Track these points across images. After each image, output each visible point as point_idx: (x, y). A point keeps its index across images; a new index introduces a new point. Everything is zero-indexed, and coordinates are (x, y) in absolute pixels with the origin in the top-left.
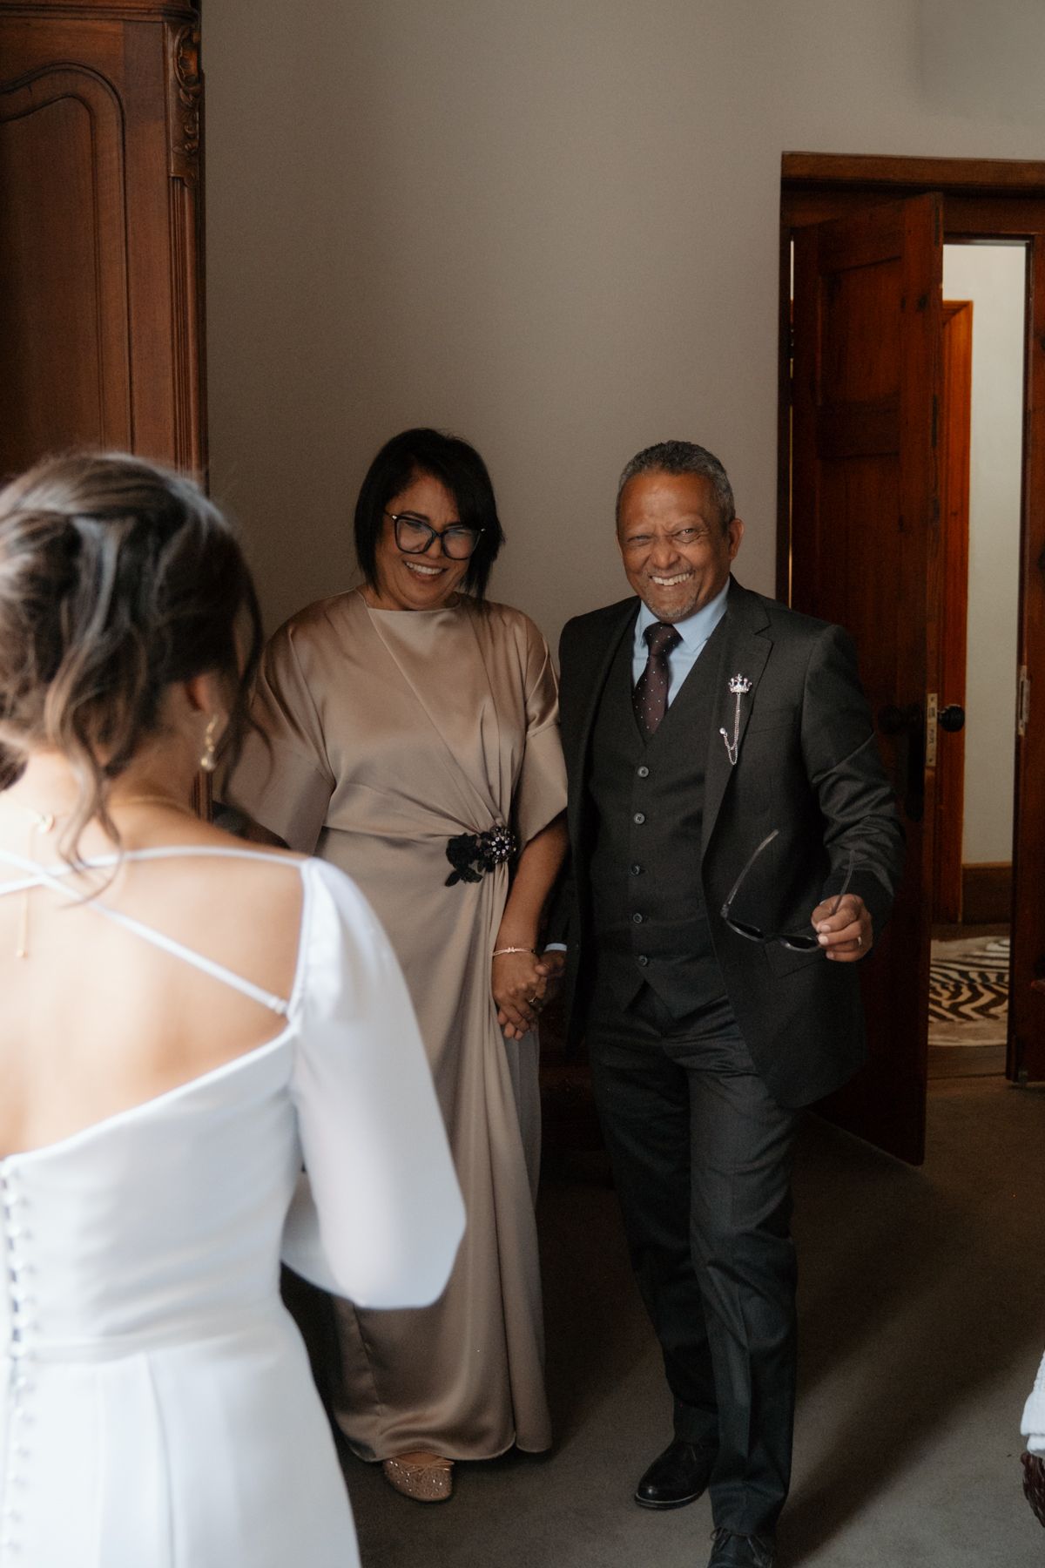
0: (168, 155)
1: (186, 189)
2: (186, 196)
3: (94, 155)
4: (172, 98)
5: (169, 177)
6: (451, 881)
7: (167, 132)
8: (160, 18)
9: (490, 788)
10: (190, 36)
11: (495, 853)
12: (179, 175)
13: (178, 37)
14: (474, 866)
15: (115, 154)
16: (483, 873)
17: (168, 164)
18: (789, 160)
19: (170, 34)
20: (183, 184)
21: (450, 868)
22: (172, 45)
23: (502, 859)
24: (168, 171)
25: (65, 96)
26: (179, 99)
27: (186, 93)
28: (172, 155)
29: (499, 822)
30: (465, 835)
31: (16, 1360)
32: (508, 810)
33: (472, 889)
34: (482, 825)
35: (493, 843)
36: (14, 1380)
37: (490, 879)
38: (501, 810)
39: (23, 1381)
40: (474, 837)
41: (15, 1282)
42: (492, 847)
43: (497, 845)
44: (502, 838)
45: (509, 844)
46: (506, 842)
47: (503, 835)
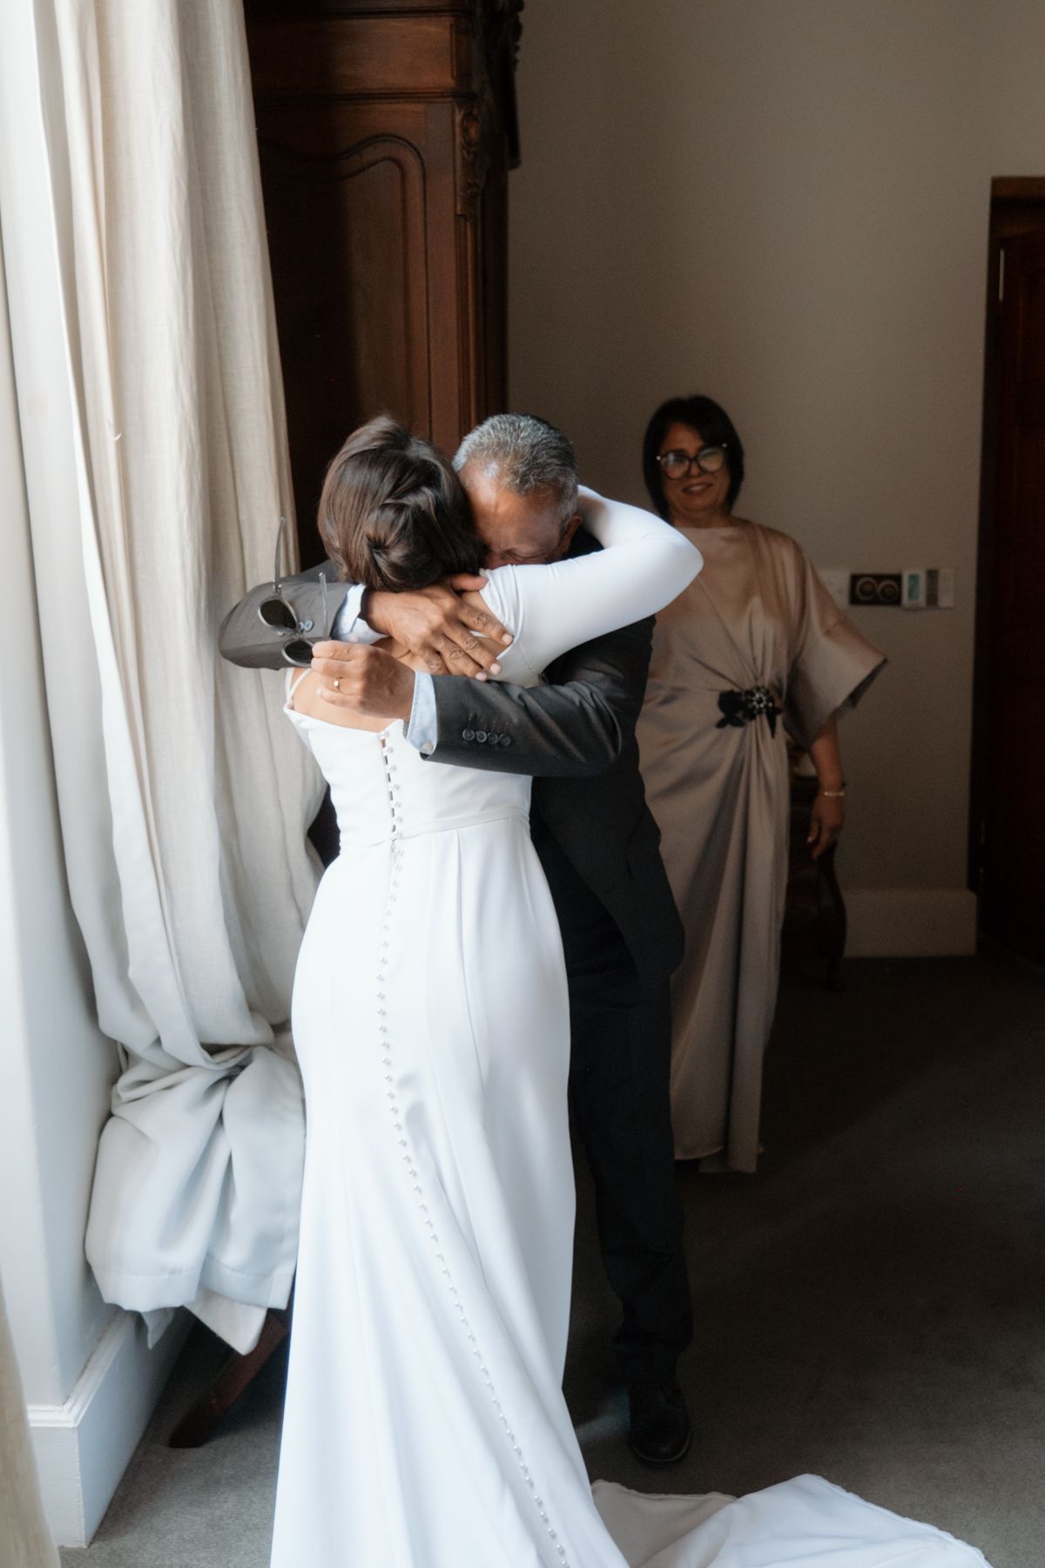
0: (455, 200)
1: (468, 223)
3: (404, 201)
4: (458, 156)
5: (456, 215)
6: (721, 724)
8: (450, 99)
9: (754, 659)
10: (471, 112)
11: (755, 706)
12: (463, 213)
13: (463, 112)
15: (418, 200)
16: (747, 721)
17: (455, 206)
18: (997, 183)
19: (457, 110)
20: (466, 220)
21: (720, 715)
22: (458, 118)
23: (760, 711)
24: (455, 210)
25: (384, 159)
26: (463, 158)
27: (469, 153)
28: (458, 198)
29: (759, 684)
30: (732, 692)
31: (393, 841)
32: (768, 677)
33: (738, 732)
34: (748, 686)
35: (754, 699)
36: (392, 850)
37: (752, 726)
38: (762, 674)
39: (397, 850)
40: (739, 694)
41: (392, 799)
42: (753, 701)
43: (756, 701)
44: (762, 696)
45: (767, 700)
46: (764, 699)
47: (762, 693)
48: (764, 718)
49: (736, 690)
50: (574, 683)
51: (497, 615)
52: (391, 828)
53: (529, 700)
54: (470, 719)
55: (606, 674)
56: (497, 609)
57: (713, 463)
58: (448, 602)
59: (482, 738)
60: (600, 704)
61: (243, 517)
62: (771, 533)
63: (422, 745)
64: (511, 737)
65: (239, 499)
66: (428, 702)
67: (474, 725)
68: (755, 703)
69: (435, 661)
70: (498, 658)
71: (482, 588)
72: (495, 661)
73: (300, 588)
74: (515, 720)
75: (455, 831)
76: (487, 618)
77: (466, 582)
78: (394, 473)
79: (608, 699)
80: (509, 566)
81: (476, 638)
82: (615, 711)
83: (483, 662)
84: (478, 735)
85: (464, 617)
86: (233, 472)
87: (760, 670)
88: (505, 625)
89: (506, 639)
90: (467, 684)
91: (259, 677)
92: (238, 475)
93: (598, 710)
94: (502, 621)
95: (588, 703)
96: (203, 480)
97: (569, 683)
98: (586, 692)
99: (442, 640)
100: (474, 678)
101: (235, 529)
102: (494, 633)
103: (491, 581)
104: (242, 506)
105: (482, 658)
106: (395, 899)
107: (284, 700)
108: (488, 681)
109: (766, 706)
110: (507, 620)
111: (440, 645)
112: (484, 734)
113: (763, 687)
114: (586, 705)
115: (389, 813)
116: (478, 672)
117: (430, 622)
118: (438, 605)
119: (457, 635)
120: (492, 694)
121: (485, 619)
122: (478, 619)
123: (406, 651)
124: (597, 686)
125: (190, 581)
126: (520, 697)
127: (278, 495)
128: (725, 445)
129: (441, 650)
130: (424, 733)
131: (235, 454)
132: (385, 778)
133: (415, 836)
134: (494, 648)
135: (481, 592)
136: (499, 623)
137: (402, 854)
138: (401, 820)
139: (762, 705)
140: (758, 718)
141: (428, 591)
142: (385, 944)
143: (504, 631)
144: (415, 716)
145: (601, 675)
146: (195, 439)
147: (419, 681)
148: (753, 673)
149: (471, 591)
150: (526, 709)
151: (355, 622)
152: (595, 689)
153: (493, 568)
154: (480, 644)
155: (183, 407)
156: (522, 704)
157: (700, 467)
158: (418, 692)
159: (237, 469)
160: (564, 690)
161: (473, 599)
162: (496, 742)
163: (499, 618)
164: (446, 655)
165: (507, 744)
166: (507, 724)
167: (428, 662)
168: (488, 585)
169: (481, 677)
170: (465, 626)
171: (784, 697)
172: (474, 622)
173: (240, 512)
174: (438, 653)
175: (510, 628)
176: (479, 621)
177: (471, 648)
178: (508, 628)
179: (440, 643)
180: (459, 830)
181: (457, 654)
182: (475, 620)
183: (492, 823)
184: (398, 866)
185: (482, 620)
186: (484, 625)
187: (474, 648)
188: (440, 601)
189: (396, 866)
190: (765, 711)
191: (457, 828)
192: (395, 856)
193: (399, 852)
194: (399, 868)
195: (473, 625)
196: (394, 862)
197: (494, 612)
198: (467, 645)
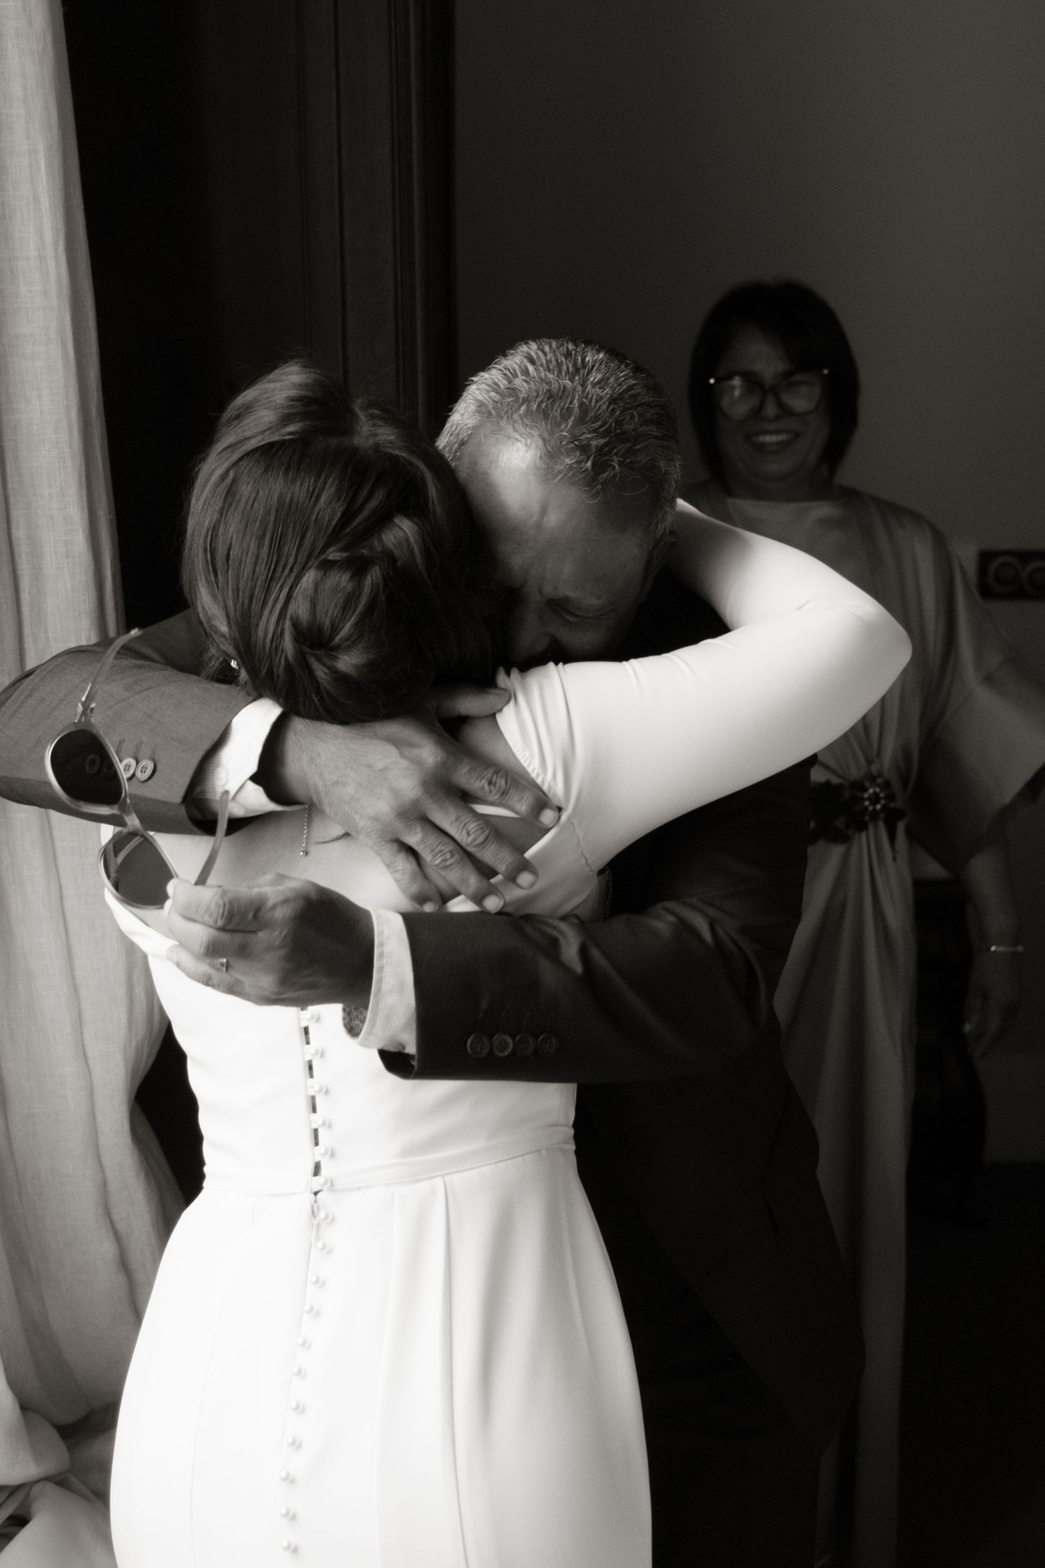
11: (867, 808)
16: (851, 833)
23: (875, 816)
29: (874, 769)
30: (828, 783)
31: (316, 1194)
33: (837, 851)
34: (855, 773)
35: (866, 795)
36: (314, 1213)
37: (863, 841)
38: (879, 755)
39: (322, 1215)
40: (840, 786)
41: (314, 1110)
42: (864, 800)
43: (869, 799)
44: (878, 790)
45: (885, 798)
46: (882, 795)
47: (879, 786)
48: (882, 826)
49: (835, 780)
51: (530, 770)
52: (311, 1168)
54: (482, 1013)
56: (532, 756)
57: (803, 399)
59: (504, 1049)
60: (728, 941)
61: (19, 533)
62: (894, 511)
64: (558, 1035)
65: (12, 499)
68: (867, 803)
70: (528, 854)
71: (500, 710)
72: (525, 866)
74: (566, 1005)
75: (438, 1182)
76: (512, 778)
77: (469, 704)
78: (340, 488)
79: (743, 930)
81: (485, 818)
82: (755, 954)
83: (501, 868)
84: (497, 1044)
85: (465, 777)
87: (875, 751)
88: (545, 788)
89: (547, 816)
91: (47, 834)
94: (539, 781)
99: (419, 829)
102: (523, 805)
103: (521, 698)
105: (497, 857)
106: (318, 1314)
109: (884, 807)
110: (549, 778)
111: (416, 838)
112: (509, 1040)
113: (880, 776)
115: (308, 1137)
117: (396, 793)
118: (411, 757)
119: (446, 818)
121: (503, 782)
122: (490, 783)
127: (84, 491)
128: (826, 372)
129: (416, 847)
132: (302, 1069)
133: (359, 1189)
135: (499, 717)
136: (533, 786)
137: (331, 1222)
138: (332, 1154)
139: (878, 807)
140: (871, 827)
142: (299, 1409)
143: (542, 802)
148: (864, 753)
152: (717, 915)
154: (495, 830)
156: (584, 972)
157: (780, 404)
158: (382, 968)
161: (478, 736)
162: (530, 1051)
163: (534, 775)
164: (427, 856)
165: (551, 1052)
166: (552, 1014)
167: (389, 865)
168: (512, 703)
170: (465, 798)
171: (910, 790)
172: (483, 788)
173: (14, 526)
174: (411, 851)
175: (555, 794)
176: (492, 788)
177: (475, 840)
178: (550, 795)
179: (415, 833)
180: (447, 1178)
181: (448, 856)
182: (484, 782)
183: (510, 1162)
184: (324, 1248)
185: (498, 785)
186: (502, 794)
187: (481, 839)
188: (415, 751)
189: (320, 1245)
190: (882, 816)
191: (443, 1176)
192: (318, 1225)
193: (326, 1218)
194: (327, 1251)
195: (480, 794)
196: (318, 1238)
197: (525, 765)
198: (470, 839)
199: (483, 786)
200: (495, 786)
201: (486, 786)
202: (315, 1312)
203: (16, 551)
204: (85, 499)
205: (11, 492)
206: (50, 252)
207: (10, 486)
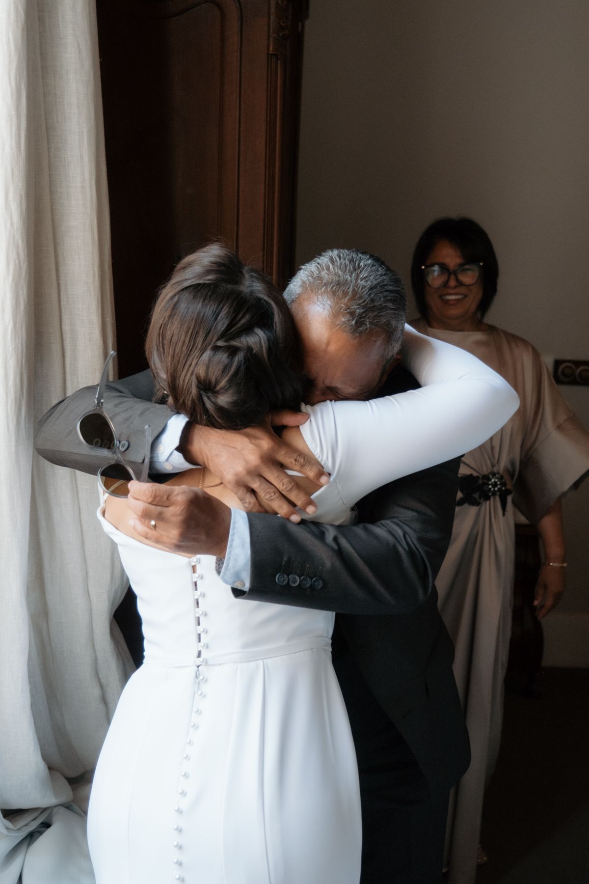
0: (269, 40)
1: (279, 62)
2: (279, 66)
3: (223, 40)
5: (268, 54)
6: (460, 502)
7: (269, 25)
11: (490, 489)
12: (275, 53)
14: (476, 495)
15: (235, 39)
16: (481, 501)
17: (268, 46)
20: (276, 58)
21: (460, 493)
23: (494, 493)
24: (268, 50)
28: (271, 39)
29: (495, 470)
30: (471, 475)
31: (198, 667)
32: (504, 463)
33: (474, 510)
34: (485, 471)
35: (490, 483)
36: (197, 677)
37: (486, 505)
38: (498, 462)
39: (201, 677)
40: (477, 477)
41: (199, 624)
42: (489, 485)
43: (492, 484)
44: (496, 480)
45: (500, 484)
46: (498, 483)
47: (497, 478)
48: (498, 499)
49: (475, 474)
50: (388, 522)
51: (315, 454)
52: (196, 654)
53: (344, 542)
54: (284, 563)
55: (418, 512)
56: (316, 446)
57: (471, 277)
58: (266, 443)
59: (294, 582)
60: (413, 546)
61: (66, 328)
62: (513, 338)
63: (234, 582)
64: (323, 580)
65: (63, 310)
66: (243, 545)
67: (287, 569)
68: (490, 487)
69: (250, 499)
70: (312, 497)
71: (302, 424)
72: (311, 503)
73: (120, 403)
74: (328, 564)
75: (260, 663)
76: (307, 459)
77: (288, 419)
78: (228, 312)
79: (421, 540)
80: (328, 402)
81: (292, 478)
82: (427, 553)
83: (299, 503)
84: (291, 579)
85: (282, 456)
86: (59, 285)
87: (496, 459)
88: (323, 463)
89: (324, 479)
90: (283, 528)
91: (74, 479)
92: (62, 287)
93: (411, 553)
94: (319, 460)
95: (403, 547)
96: (29, 296)
97: (383, 522)
98: (400, 533)
99: (257, 481)
100: (288, 519)
101: (58, 340)
102: (311, 473)
103: (312, 418)
104: (65, 318)
105: (297, 498)
106: (197, 728)
107: (99, 504)
108: (303, 522)
109: (499, 489)
110: (325, 458)
111: (256, 485)
112: (297, 578)
113: (498, 473)
114: (400, 549)
115: (195, 638)
116: (293, 513)
117: (247, 462)
118: (256, 445)
119: (272, 476)
120: (305, 537)
121: (302, 460)
122: (296, 460)
123: (218, 481)
124: (410, 527)
125: (12, 391)
126: (335, 539)
127: (100, 307)
128: (482, 263)
129: (257, 490)
130: (237, 576)
131: (61, 269)
132: (193, 603)
133: (220, 664)
134: (307, 487)
135: (301, 427)
137: (206, 680)
138: (207, 647)
139: (496, 489)
140: (492, 498)
141: (249, 430)
143: (321, 472)
144: (229, 558)
145: (415, 514)
146: (22, 256)
147: (235, 523)
148: (490, 461)
149: (292, 427)
150: (340, 553)
151: (171, 454)
152: (407, 529)
153: (312, 405)
154: (297, 484)
155: (12, 225)
156: (336, 547)
157: (457, 279)
158: (233, 534)
159: (62, 282)
160: (379, 530)
161: (290, 436)
162: (308, 585)
163: (317, 457)
164: (262, 494)
165: (319, 587)
166: (321, 568)
167: (242, 500)
168: (308, 421)
169: (295, 518)
170: (282, 466)
171: (515, 480)
172: (291, 463)
173: (63, 324)
174: (253, 492)
175: (327, 466)
176: (297, 463)
177: (286, 488)
178: (325, 467)
179: (256, 483)
180: (265, 661)
181: (273, 494)
182: (292, 460)
183: (297, 654)
184: (201, 694)
185: (299, 462)
186: (302, 466)
187: (290, 487)
188: (258, 441)
189: (199, 693)
190: (498, 493)
191: (262, 659)
192: (199, 683)
193: (203, 679)
194: (203, 696)
195: (290, 465)
196: (198, 689)
197: (313, 451)
198: (284, 487)
199: (292, 461)
200: (298, 462)
201: (294, 462)
202: (196, 727)
203: (64, 337)
204: (100, 311)
205: (62, 307)
206: (87, 184)
207: (62, 303)
